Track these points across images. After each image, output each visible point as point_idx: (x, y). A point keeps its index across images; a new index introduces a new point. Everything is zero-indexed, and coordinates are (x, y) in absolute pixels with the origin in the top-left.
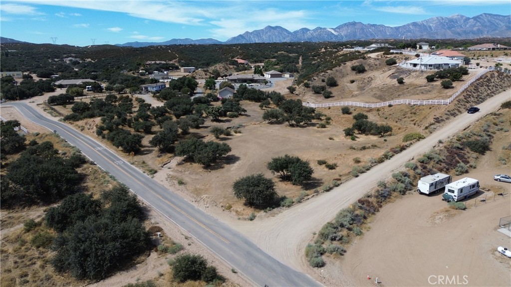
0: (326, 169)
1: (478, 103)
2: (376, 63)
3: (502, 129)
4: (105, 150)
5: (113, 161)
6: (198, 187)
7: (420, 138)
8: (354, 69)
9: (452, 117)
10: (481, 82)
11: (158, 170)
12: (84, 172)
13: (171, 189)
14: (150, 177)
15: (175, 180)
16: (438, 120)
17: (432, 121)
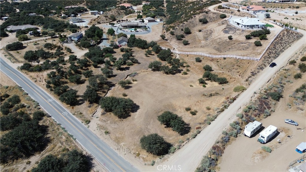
0: (191, 115)
1: (275, 58)
2: (214, 17)
3: (289, 81)
4: (54, 101)
5: (61, 112)
6: (117, 135)
7: (244, 90)
8: (200, 21)
9: (261, 71)
10: (278, 41)
11: (91, 120)
12: (44, 124)
13: (101, 138)
14: (86, 126)
15: (102, 129)
16: (253, 74)
17: (250, 74)
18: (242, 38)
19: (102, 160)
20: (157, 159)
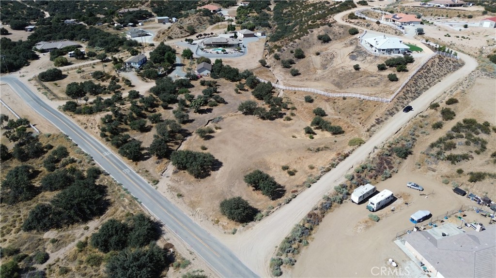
0: (288, 175)
1: (413, 98)
2: (340, 32)
3: (424, 133)
4: (111, 155)
5: (122, 170)
6: (192, 199)
7: (361, 143)
8: (320, 38)
9: (390, 117)
11: (160, 180)
12: (101, 184)
13: (173, 202)
14: (154, 187)
15: (174, 191)
16: (379, 122)
17: (374, 122)
18: (374, 69)
19: (173, 228)
20: (240, 227)
